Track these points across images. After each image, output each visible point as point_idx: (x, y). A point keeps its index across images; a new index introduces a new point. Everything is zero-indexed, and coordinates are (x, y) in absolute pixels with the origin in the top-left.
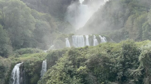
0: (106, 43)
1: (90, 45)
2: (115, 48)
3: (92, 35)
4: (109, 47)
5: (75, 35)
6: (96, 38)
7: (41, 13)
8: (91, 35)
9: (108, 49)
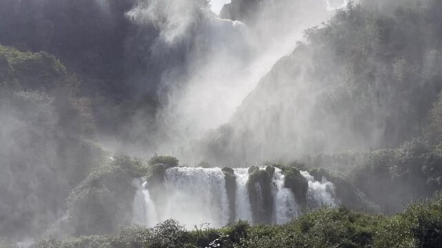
0: (337, 211)
1: (255, 221)
2: (379, 237)
3: (264, 169)
4: (351, 230)
5: (180, 164)
6: (287, 185)
7: (14, 51)
8: (261, 169)
9: (344, 240)
